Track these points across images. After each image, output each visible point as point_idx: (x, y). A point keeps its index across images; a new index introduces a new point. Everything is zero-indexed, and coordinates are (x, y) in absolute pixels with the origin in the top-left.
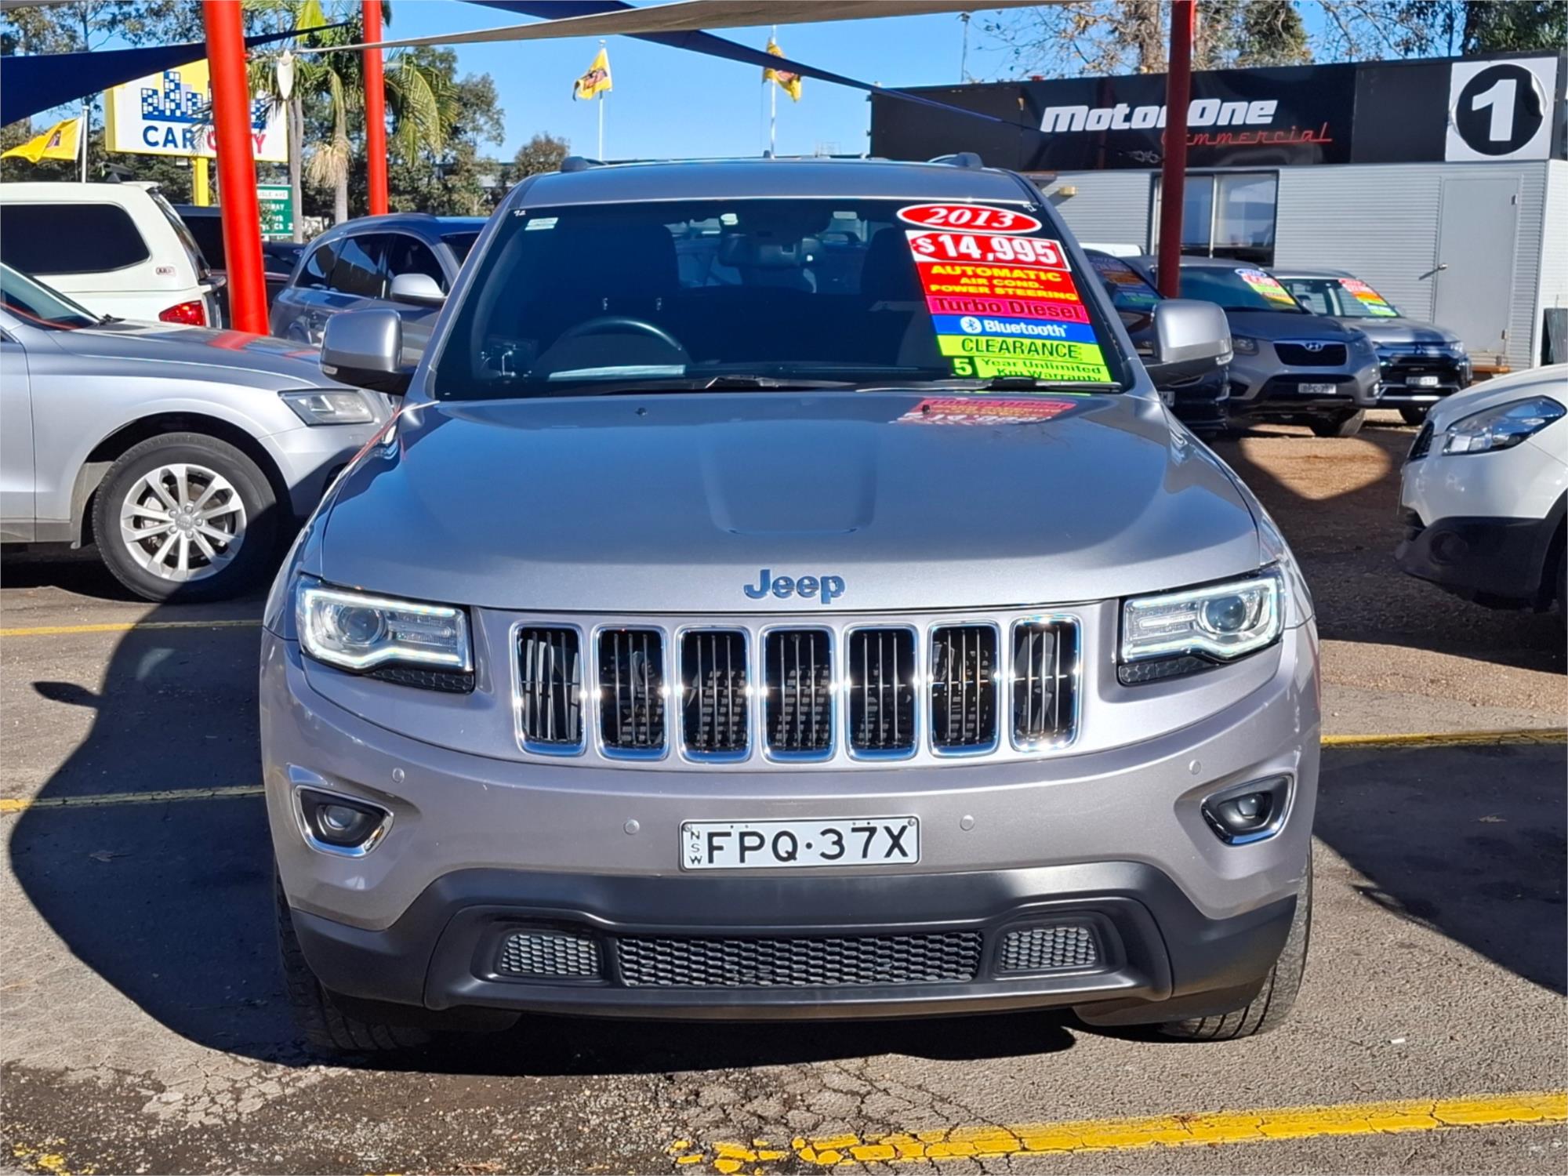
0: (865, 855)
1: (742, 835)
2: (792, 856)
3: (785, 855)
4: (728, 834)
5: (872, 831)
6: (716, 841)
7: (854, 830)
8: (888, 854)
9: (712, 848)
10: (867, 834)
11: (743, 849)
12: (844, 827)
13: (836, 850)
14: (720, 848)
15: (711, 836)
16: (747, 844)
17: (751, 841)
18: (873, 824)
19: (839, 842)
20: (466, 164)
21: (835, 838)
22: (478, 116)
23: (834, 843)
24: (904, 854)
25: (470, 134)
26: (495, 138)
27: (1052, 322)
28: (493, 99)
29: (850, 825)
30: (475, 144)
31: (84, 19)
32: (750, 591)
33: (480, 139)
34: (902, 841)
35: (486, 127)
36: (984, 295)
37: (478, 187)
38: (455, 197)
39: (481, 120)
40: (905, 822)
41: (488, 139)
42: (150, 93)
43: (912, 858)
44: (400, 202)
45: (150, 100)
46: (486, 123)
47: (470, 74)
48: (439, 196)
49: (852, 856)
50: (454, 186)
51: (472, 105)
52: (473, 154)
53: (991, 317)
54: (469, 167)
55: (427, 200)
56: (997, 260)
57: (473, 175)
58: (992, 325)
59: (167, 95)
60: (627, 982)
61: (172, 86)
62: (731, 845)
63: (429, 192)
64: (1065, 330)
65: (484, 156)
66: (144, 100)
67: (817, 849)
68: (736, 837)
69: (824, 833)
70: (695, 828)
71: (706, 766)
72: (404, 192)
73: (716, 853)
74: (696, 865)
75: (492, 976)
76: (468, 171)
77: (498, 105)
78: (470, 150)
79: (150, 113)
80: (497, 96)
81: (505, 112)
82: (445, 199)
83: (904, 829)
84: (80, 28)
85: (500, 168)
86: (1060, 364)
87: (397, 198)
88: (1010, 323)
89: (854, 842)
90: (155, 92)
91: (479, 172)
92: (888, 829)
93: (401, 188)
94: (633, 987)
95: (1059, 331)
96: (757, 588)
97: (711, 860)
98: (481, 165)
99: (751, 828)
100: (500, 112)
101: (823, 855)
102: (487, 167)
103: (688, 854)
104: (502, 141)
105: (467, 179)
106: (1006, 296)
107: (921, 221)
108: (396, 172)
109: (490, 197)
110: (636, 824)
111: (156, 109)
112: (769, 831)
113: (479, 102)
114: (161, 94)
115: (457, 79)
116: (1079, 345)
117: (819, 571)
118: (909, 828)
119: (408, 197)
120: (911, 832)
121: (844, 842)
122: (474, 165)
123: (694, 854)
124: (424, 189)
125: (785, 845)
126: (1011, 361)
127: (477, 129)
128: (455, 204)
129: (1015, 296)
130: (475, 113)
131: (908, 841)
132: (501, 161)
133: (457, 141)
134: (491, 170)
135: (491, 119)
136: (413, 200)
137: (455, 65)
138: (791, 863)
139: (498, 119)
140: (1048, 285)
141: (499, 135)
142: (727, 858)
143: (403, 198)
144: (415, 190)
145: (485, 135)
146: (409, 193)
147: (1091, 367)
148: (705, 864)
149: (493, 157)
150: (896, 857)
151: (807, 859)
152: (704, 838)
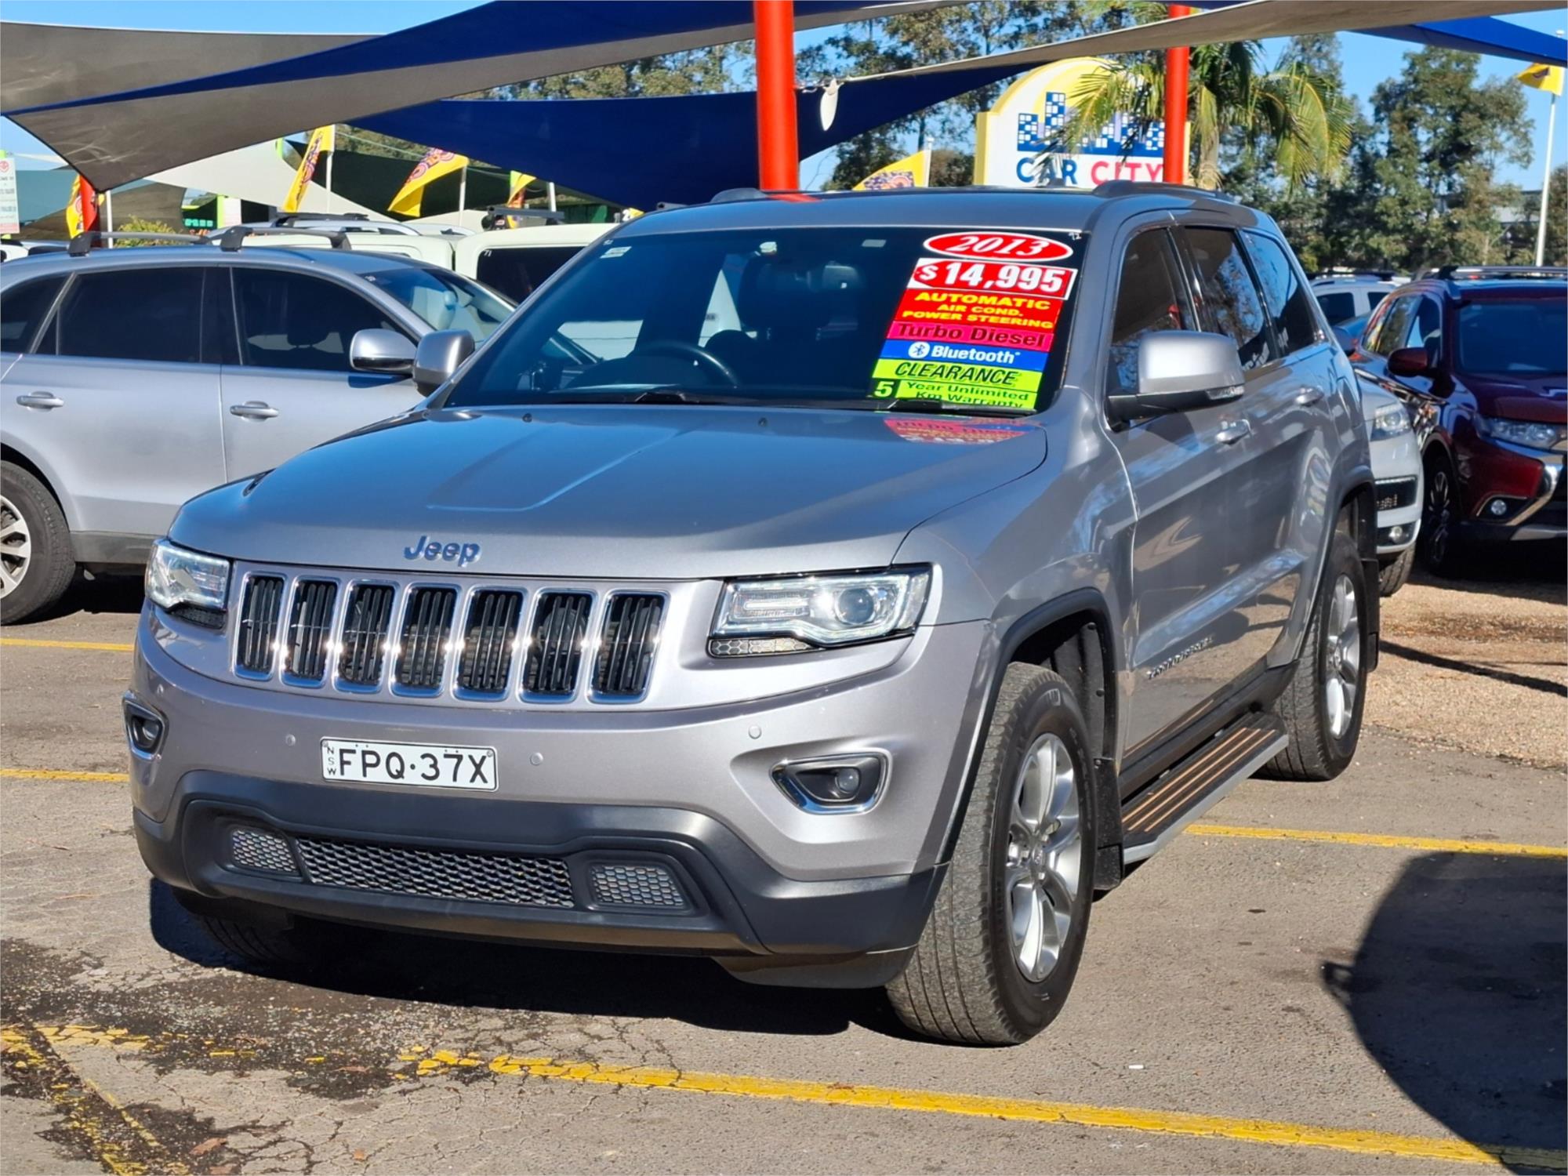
0: (455, 779)
1: (364, 753)
2: (400, 774)
3: (395, 773)
4: (353, 752)
5: (460, 758)
6: (346, 757)
7: (446, 756)
8: (473, 780)
9: (343, 763)
10: (455, 760)
11: (365, 765)
12: (438, 753)
13: (432, 772)
14: (348, 763)
15: (342, 751)
16: (368, 761)
17: (371, 759)
18: (461, 752)
19: (434, 766)
20: (1478, 192)
21: (431, 762)
22: (1498, 130)
23: (431, 766)
24: (485, 781)
25: (1487, 155)
26: (1519, 158)
27: (1004, 349)
28: (1519, 108)
29: (442, 751)
30: (1493, 167)
31: (986, 35)
32: (408, 555)
33: (1500, 160)
34: (483, 769)
35: (1509, 145)
36: (955, 322)
37: (1492, 222)
38: (1460, 236)
39: (1503, 136)
40: (484, 752)
41: (1511, 160)
42: (1029, 118)
43: (490, 785)
44: (1387, 243)
45: (1028, 128)
46: (1508, 139)
47: (1493, 77)
48: (1438, 236)
49: (445, 780)
50: (1459, 223)
51: (1492, 116)
52: (1487, 179)
53: (944, 343)
54: (1480, 196)
55: (1423, 240)
56: (994, 287)
57: (1484, 207)
58: (940, 351)
59: (1048, 121)
60: (314, 880)
61: (1055, 110)
62: (356, 760)
63: (1426, 231)
64: (1016, 357)
65: (1502, 182)
66: (1021, 127)
67: (419, 770)
68: (359, 754)
69: (424, 756)
70: (331, 744)
71: (350, 695)
72: (1395, 231)
73: (346, 766)
74: (332, 776)
75: (231, 866)
76: (1480, 202)
77: (1528, 114)
78: (1484, 174)
79: (1027, 142)
80: (1526, 103)
81: (1535, 124)
82: (1446, 239)
83: (483, 758)
84: (982, 42)
85: (1523, 198)
86: (985, 389)
87: (1384, 239)
88: (960, 349)
89: (446, 766)
90: (1035, 118)
91: (1495, 203)
92: (471, 757)
93: (1390, 226)
94: (317, 884)
95: (1009, 357)
96: (413, 550)
97: (342, 773)
98: (1498, 194)
99: (372, 747)
100: (1529, 124)
101: (424, 776)
102: (1506, 196)
103: (326, 765)
104: (1529, 162)
105: (1477, 211)
106: (978, 322)
107: (943, 249)
108: (1386, 206)
109: (1509, 235)
110: (294, 739)
111: (1034, 138)
112: (384, 750)
113: (1500, 112)
114: (1041, 120)
115: (1476, 84)
116: (1020, 371)
117: (461, 539)
118: (487, 759)
119: (1398, 237)
120: (489, 762)
121: (439, 766)
122: (1487, 194)
123: (330, 767)
124: (1420, 227)
125: (395, 765)
126: (936, 385)
127: (1497, 147)
128: (1461, 245)
129: (987, 323)
130: (1494, 126)
131: (488, 769)
132: (1526, 188)
133: (1468, 163)
134: (1510, 200)
135: (1516, 132)
136: (1405, 240)
137: (1476, 67)
138: (400, 781)
139: (1526, 134)
140: (1027, 313)
141: (1526, 154)
142: (354, 773)
143: (1391, 238)
144: (1409, 228)
145: (1506, 155)
146: (1400, 232)
147: (1019, 393)
148: (338, 776)
149: (1516, 183)
150: (478, 783)
151: (412, 778)
152: (337, 753)
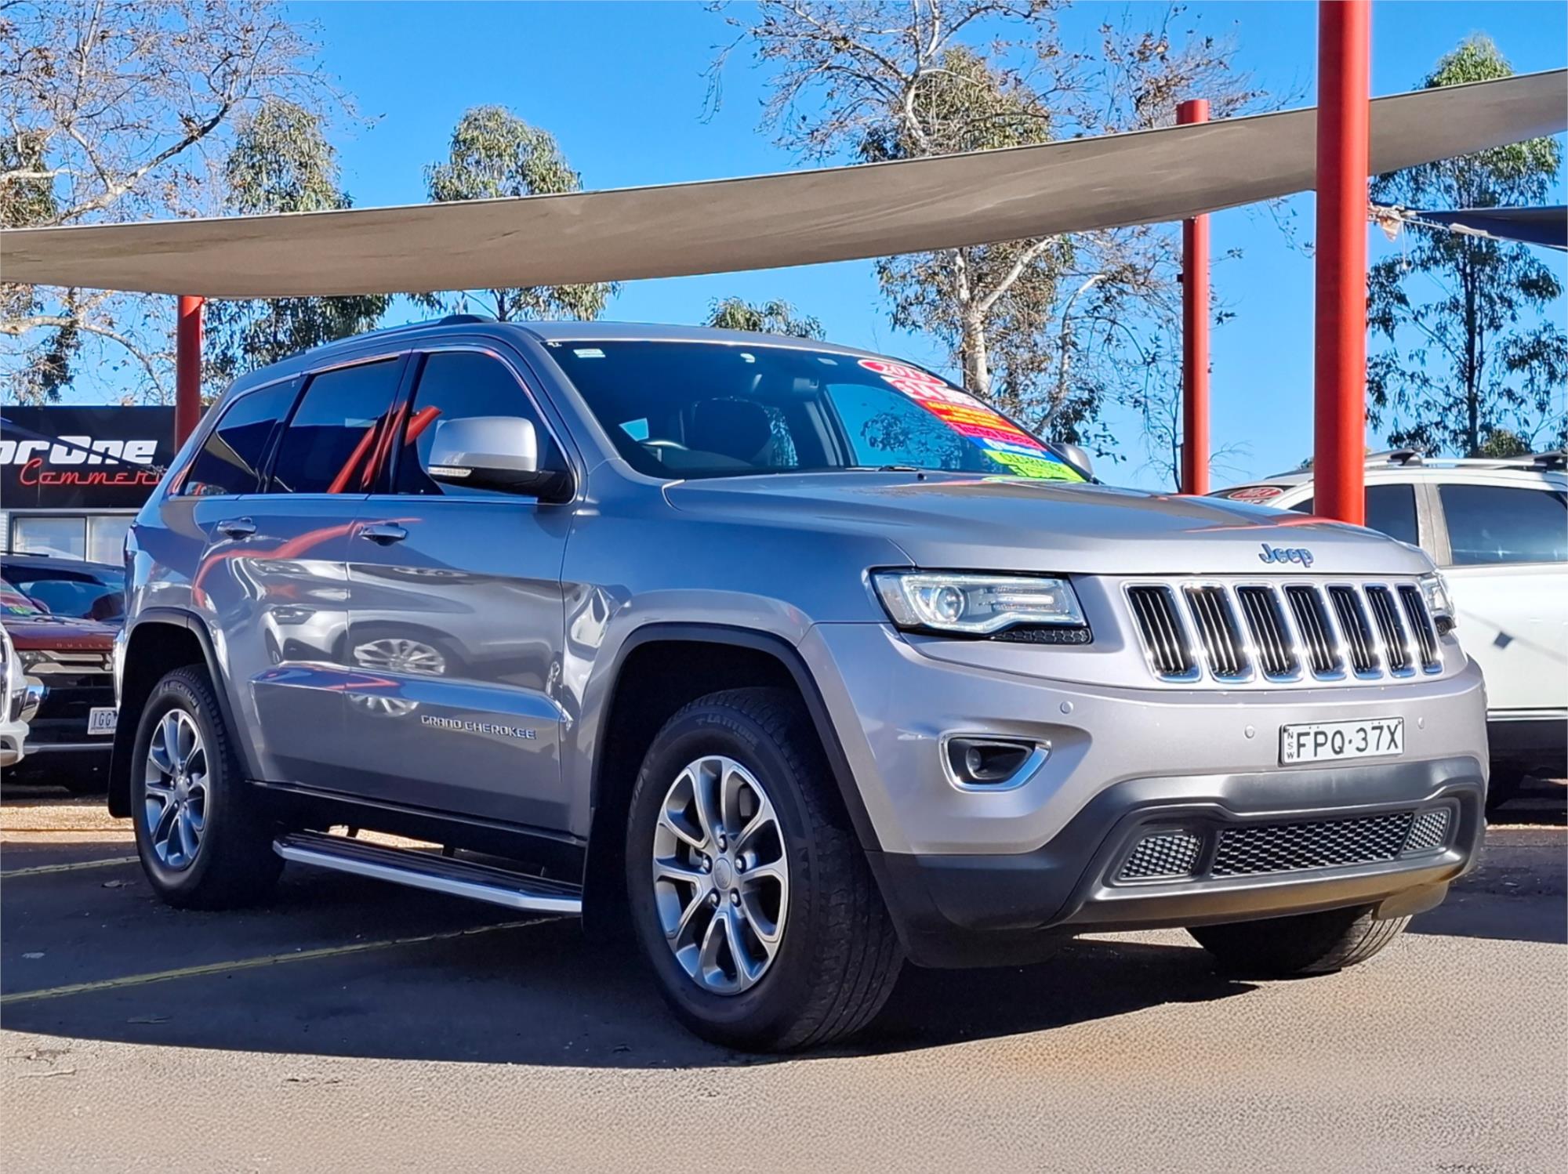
1: (1315, 734)
2: (1341, 750)
3: (1338, 750)
4: (1308, 734)
5: (1381, 729)
6: (1303, 740)
7: (1373, 728)
8: (1389, 748)
9: (1300, 746)
10: (1379, 732)
11: (1317, 745)
12: (1368, 726)
13: (1363, 745)
14: (1304, 745)
15: (1299, 735)
16: (1319, 741)
17: (1321, 739)
18: (1381, 723)
19: (1365, 739)
21: (1364, 735)
23: (1363, 739)
24: (1396, 747)
29: (1371, 724)
32: (1264, 560)
34: (1395, 737)
40: (1397, 722)
43: (1400, 750)
49: (1372, 750)
62: (1310, 742)
67: (1354, 744)
68: (1312, 735)
69: (1358, 731)
70: (1291, 729)
71: (1276, 685)
73: (1301, 749)
74: (1290, 760)
75: (1114, 883)
83: (1396, 727)
89: (1372, 738)
92: (1389, 727)
96: (1266, 556)
97: (1298, 756)
99: (1320, 728)
101: (1358, 749)
103: (1286, 750)
112: (1330, 730)
118: (1399, 726)
120: (1400, 729)
121: (1368, 738)
123: (1290, 752)
125: (1338, 742)
131: (1398, 736)
138: (1341, 756)
142: (1307, 754)
148: (1296, 758)
150: (1393, 750)
151: (1350, 752)
152: (1295, 736)
